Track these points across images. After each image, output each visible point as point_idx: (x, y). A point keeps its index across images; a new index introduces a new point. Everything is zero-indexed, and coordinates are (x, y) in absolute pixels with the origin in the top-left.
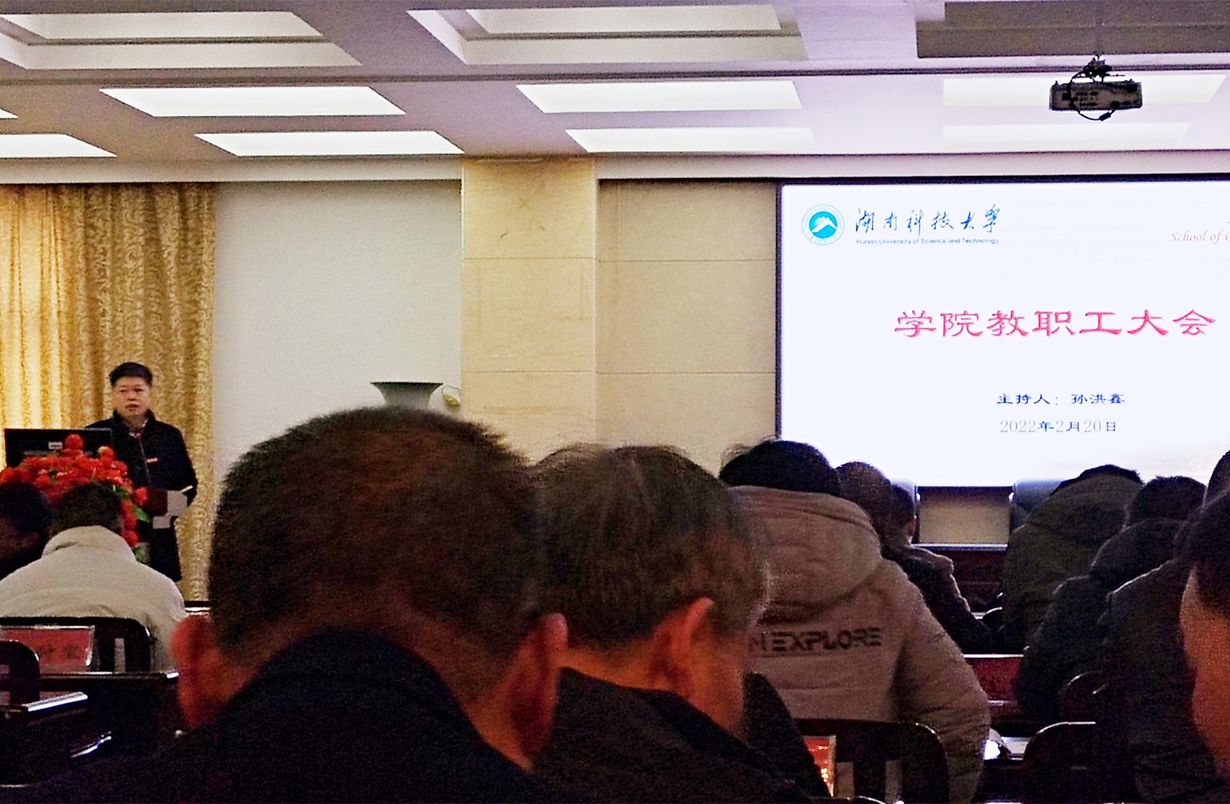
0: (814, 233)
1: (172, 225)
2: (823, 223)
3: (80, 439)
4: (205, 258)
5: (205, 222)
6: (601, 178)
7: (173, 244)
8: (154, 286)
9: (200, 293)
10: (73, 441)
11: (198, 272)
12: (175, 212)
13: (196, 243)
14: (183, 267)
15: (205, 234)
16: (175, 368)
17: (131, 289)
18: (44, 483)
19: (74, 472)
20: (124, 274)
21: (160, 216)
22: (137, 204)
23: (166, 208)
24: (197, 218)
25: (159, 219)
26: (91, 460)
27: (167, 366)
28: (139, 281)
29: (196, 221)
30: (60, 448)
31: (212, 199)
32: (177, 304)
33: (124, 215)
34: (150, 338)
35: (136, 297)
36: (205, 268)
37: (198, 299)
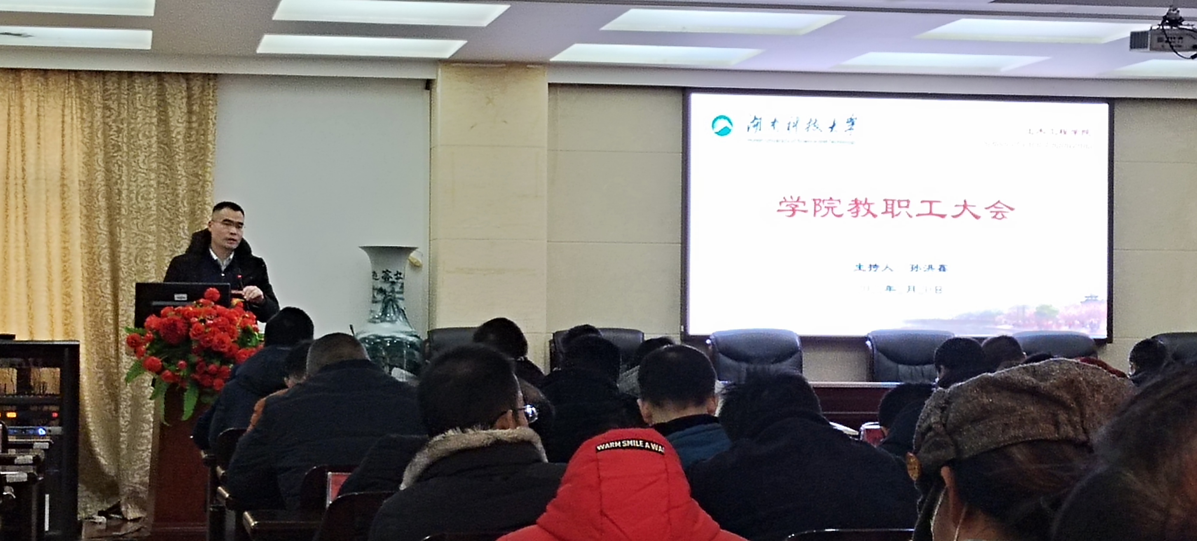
0: (716, 133)
1: (180, 108)
2: (721, 124)
3: (218, 292)
4: (210, 138)
5: (211, 107)
6: (550, 82)
7: (181, 125)
8: (162, 160)
9: (204, 167)
10: (213, 293)
11: (203, 150)
12: (182, 98)
13: (200, 125)
14: (187, 144)
15: (211, 117)
16: (181, 231)
17: (144, 162)
18: (199, 330)
19: (223, 320)
20: (137, 149)
21: (170, 101)
22: (150, 91)
23: (175, 94)
24: (201, 104)
25: (169, 103)
26: (228, 310)
27: (172, 229)
28: (153, 156)
29: (201, 106)
30: (186, 299)
31: (215, 87)
32: (184, 176)
33: (138, 98)
34: (159, 205)
35: (150, 170)
36: (211, 146)
37: (200, 173)
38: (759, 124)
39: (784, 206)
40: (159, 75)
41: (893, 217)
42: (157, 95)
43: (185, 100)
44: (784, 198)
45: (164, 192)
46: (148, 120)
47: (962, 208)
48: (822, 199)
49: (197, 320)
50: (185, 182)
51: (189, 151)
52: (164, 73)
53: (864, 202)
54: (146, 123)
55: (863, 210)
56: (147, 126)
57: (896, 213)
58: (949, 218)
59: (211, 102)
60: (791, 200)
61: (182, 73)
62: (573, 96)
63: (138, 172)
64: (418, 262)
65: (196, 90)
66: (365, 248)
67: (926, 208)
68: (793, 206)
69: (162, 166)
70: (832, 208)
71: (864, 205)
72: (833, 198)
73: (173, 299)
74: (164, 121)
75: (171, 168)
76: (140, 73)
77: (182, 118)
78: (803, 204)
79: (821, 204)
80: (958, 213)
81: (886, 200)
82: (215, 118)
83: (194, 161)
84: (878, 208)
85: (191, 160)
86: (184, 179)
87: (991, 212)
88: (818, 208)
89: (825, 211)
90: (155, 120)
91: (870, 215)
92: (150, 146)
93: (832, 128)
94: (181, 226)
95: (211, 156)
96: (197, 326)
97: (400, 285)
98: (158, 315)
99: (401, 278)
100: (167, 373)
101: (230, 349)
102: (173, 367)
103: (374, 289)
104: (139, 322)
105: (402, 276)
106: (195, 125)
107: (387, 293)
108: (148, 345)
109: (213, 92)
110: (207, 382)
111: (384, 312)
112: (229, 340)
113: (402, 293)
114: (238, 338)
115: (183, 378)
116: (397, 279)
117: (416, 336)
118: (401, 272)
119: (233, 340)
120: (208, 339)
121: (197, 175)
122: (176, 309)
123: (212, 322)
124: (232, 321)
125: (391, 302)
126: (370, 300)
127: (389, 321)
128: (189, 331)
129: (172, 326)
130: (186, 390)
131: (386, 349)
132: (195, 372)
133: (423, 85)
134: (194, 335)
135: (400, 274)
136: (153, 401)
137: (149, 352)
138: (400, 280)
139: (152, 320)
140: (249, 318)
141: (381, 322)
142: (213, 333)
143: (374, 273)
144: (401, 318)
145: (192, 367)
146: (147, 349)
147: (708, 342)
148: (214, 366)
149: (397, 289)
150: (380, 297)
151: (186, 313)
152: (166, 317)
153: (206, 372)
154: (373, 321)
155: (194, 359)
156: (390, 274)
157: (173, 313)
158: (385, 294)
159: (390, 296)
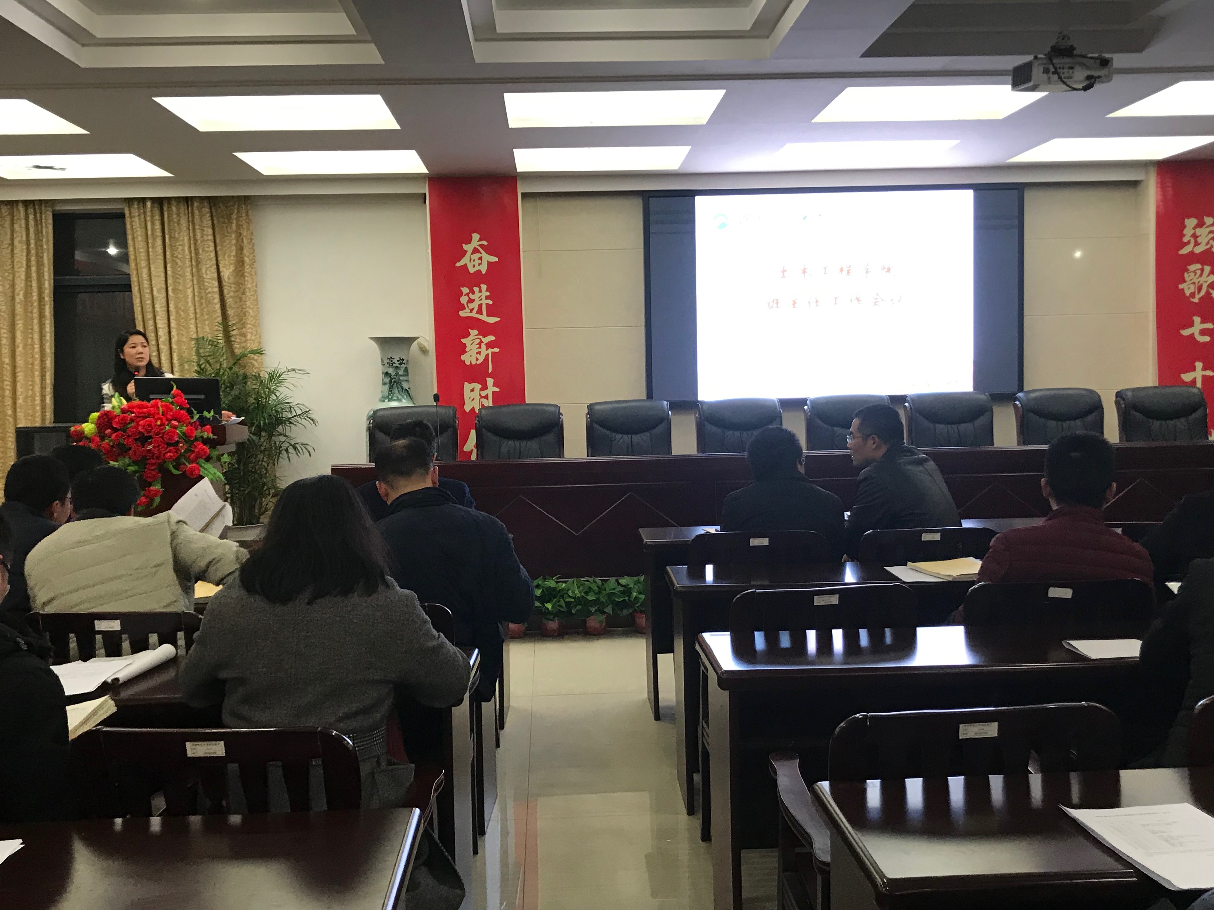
6: (524, 192)
64: (425, 347)
66: (373, 339)
97: (403, 369)
103: (383, 373)
105: (405, 361)
107: (392, 377)
109: (247, 213)
111: (391, 392)
113: (405, 376)
116: (400, 364)
118: (405, 358)
125: (396, 385)
126: (382, 382)
133: (422, 199)
138: (404, 365)
143: (382, 360)
144: (406, 396)
149: (402, 372)
150: (387, 380)
154: (382, 400)
156: (394, 361)
158: (390, 377)
159: (395, 378)
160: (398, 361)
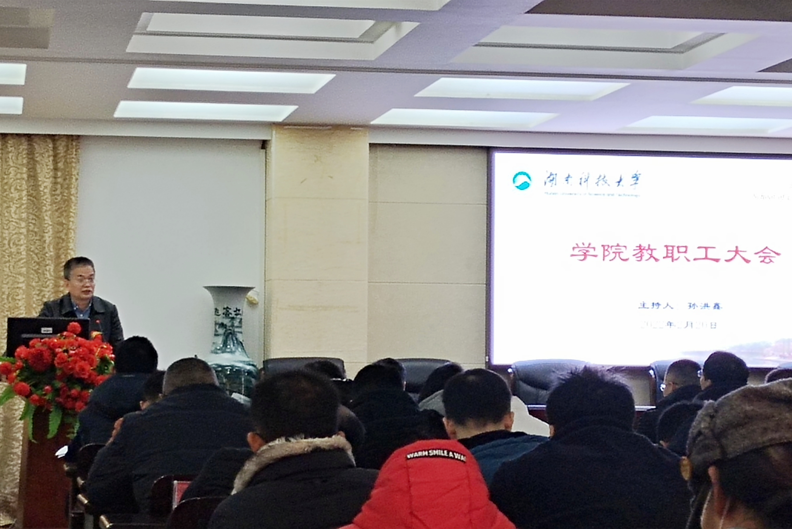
0: (517, 187)
1: (47, 165)
2: (522, 179)
3: (79, 325)
4: (73, 191)
5: (74, 165)
6: (372, 142)
7: (47, 180)
8: (31, 211)
9: (68, 216)
10: (75, 327)
11: (67, 202)
12: (49, 156)
13: (65, 180)
14: (53, 197)
15: (73, 173)
16: (48, 273)
17: (15, 213)
18: (63, 359)
19: (83, 351)
20: (9, 202)
21: (38, 159)
22: (21, 149)
23: (43, 153)
24: (66, 161)
25: (37, 161)
26: (88, 341)
27: (40, 271)
28: (23, 207)
29: (66, 163)
30: (51, 332)
31: (78, 147)
32: (51, 225)
33: (10, 157)
34: (28, 250)
35: (21, 219)
36: (73, 198)
37: (64, 222)
38: (554, 180)
39: (576, 252)
40: (29, 136)
41: (673, 261)
42: (27, 154)
43: (51, 158)
44: (577, 244)
45: (33, 238)
46: (19, 176)
47: (734, 253)
48: (610, 246)
49: (60, 350)
50: (51, 230)
51: (55, 203)
52: (33, 135)
53: (647, 248)
54: (17, 179)
55: (646, 256)
56: (18, 181)
57: (675, 257)
58: (722, 262)
59: (73, 160)
60: (582, 246)
61: (49, 135)
62: (391, 154)
63: (10, 222)
64: (255, 300)
65: (61, 150)
66: (207, 288)
67: (702, 253)
68: (585, 252)
69: (31, 217)
70: (619, 253)
71: (647, 250)
72: (620, 245)
73: (39, 332)
74: (33, 176)
75: (39, 218)
76: (12, 134)
77: (49, 173)
78: (593, 249)
79: (609, 249)
80: (731, 258)
81: (667, 246)
82: (78, 174)
83: (59, 211)
84: (660, 253)
85: (57, 211)
86: (51, 227)
87: (760, 257)
88: (606, 253)
89: (612, 256)
90: (25, 176)
91: (652, 259)
92: (21, 199)
93: (619, 182)
94: (48, 268)
95: (74, 208)
96: (61, 355)
97: (238, 320)
98: (27, 346)
99: (240, 314)
100: (35, 396)
101: (90, 376)
102: (39, 392)
103: (216, 324)
104: (10, 352)
105: (241, 312)
106: (59, 180)
107: (228, 328)
108: (18, 372)
109: (76, 151)
110: (69, 405)
111: (225, 344)
112: (89, 368)
113: (241, 327)
114: (97, 367)
115: (49, 402)
116: (236, 315)
117: (253, 365)
118: (240, 309)
119: (92, 368)
120: (70, 367)
121: (62, 224)
122: (42, 341)
123: (74, 352)
124: (91, 351)
125: (230, 336)
126: (214, 333)
127: (228, 352)
128: (54, 360)
129: (39, 355)
130: (51, 412)
131: (227, 376)
132: (58, 395)
133: (260, 145)
134: (58, 363)
135: (239, 310)
136: (22, 422)
137: (19, 378)
138: (239, 316)
139: (21, 350)
140: (107, 349)
141: (223, 352)
142: (75, 362)
143: (216, 310)
144: (240, 349)
145: (57, 391)
146: (18, 376)
147: (510, 370)
148: (76, 390)
149: (236, 324)
150: (221, 331)
151: (52, 344)
152: (34, 347)
153: (69, 396)
154: (215, 352)
155: (58, 384)
156: (230, 311)
157: (40, 344)
158: (226, 328)
159: (230, 330)
160: (235, 311)
